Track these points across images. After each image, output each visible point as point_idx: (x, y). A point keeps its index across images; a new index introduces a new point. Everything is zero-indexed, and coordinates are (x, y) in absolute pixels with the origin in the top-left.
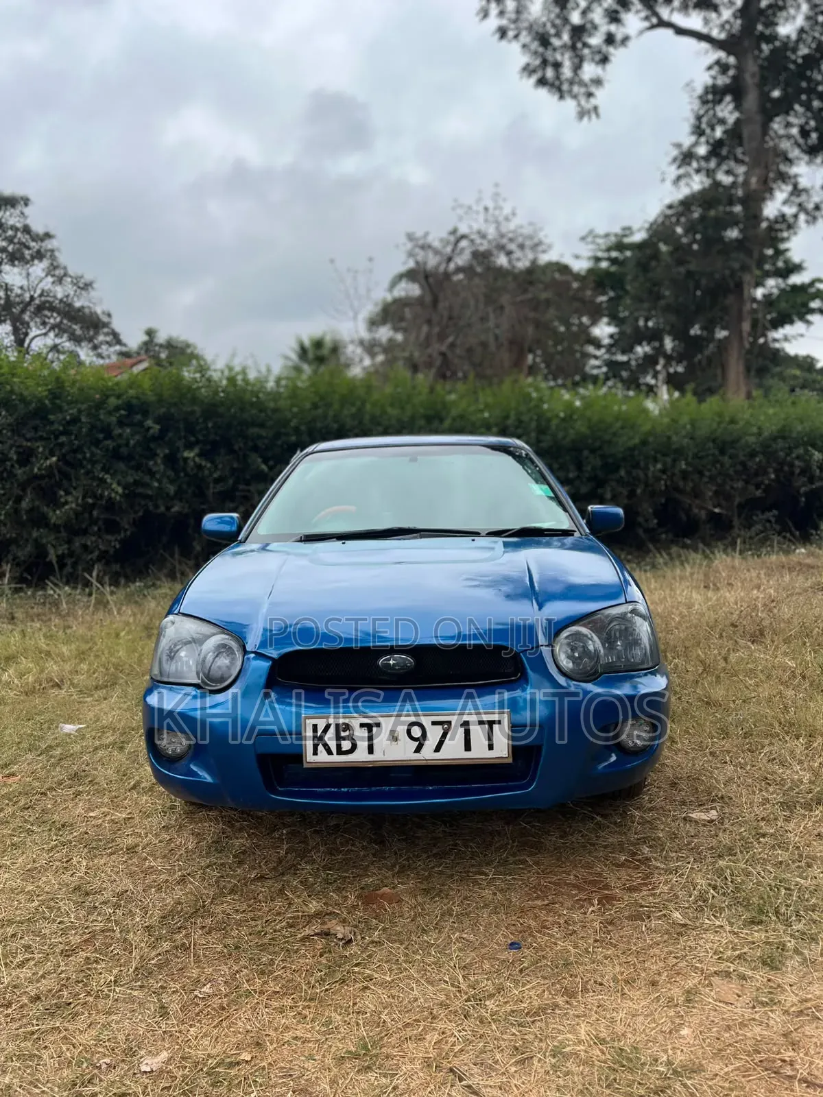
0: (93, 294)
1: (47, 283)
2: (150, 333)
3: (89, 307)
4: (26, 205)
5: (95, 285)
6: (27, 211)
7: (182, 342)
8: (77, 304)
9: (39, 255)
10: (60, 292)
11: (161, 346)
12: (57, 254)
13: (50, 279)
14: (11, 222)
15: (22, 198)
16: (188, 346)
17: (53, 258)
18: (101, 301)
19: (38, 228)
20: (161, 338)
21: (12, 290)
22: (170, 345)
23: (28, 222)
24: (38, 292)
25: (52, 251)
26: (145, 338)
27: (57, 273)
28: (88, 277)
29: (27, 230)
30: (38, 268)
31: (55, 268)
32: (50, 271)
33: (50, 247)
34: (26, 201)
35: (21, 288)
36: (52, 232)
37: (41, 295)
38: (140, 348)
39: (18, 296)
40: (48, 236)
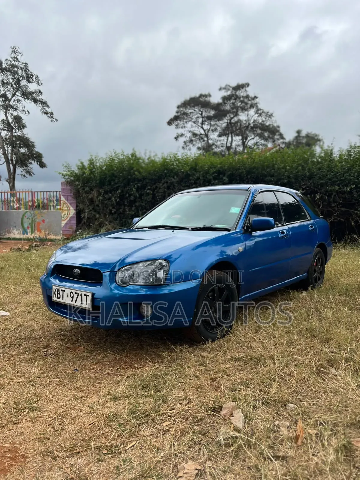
0: (273, 118)
1: (256, 117)
2: (299, 132)
3: (272, 124)
4: (248, 86)
5: (273, 115)
6: (247, 89)
7: (313, 134)
8: (267, 124)
9: (252, 106)
10: (260, 120)
11: (303, 137)
12: (258, 105)
13: (257, 115)
14: (242, 94)
15: (246, 84)
16: (316, 135)
17: (257, 106)
18: (276, 122)
19: (252, 95)
20: (303, 134)
21: (242, 122)
22: (307, 136)
23: (248, 93)
24: (252, 121)
25: (256, 103)
26: (296, 135)
27: (259, 112)
28: (271, 112)
29: (247, 97)
30: (252, 112)
31: (258, 110)
32: (256, 112)
33: (255, 102)
34: (248, 85)
35: (246, 121)
36: (257, 96)
37: (254, 122)
38: (294, 139)
39: (245, 124)
40: (256, 97)
